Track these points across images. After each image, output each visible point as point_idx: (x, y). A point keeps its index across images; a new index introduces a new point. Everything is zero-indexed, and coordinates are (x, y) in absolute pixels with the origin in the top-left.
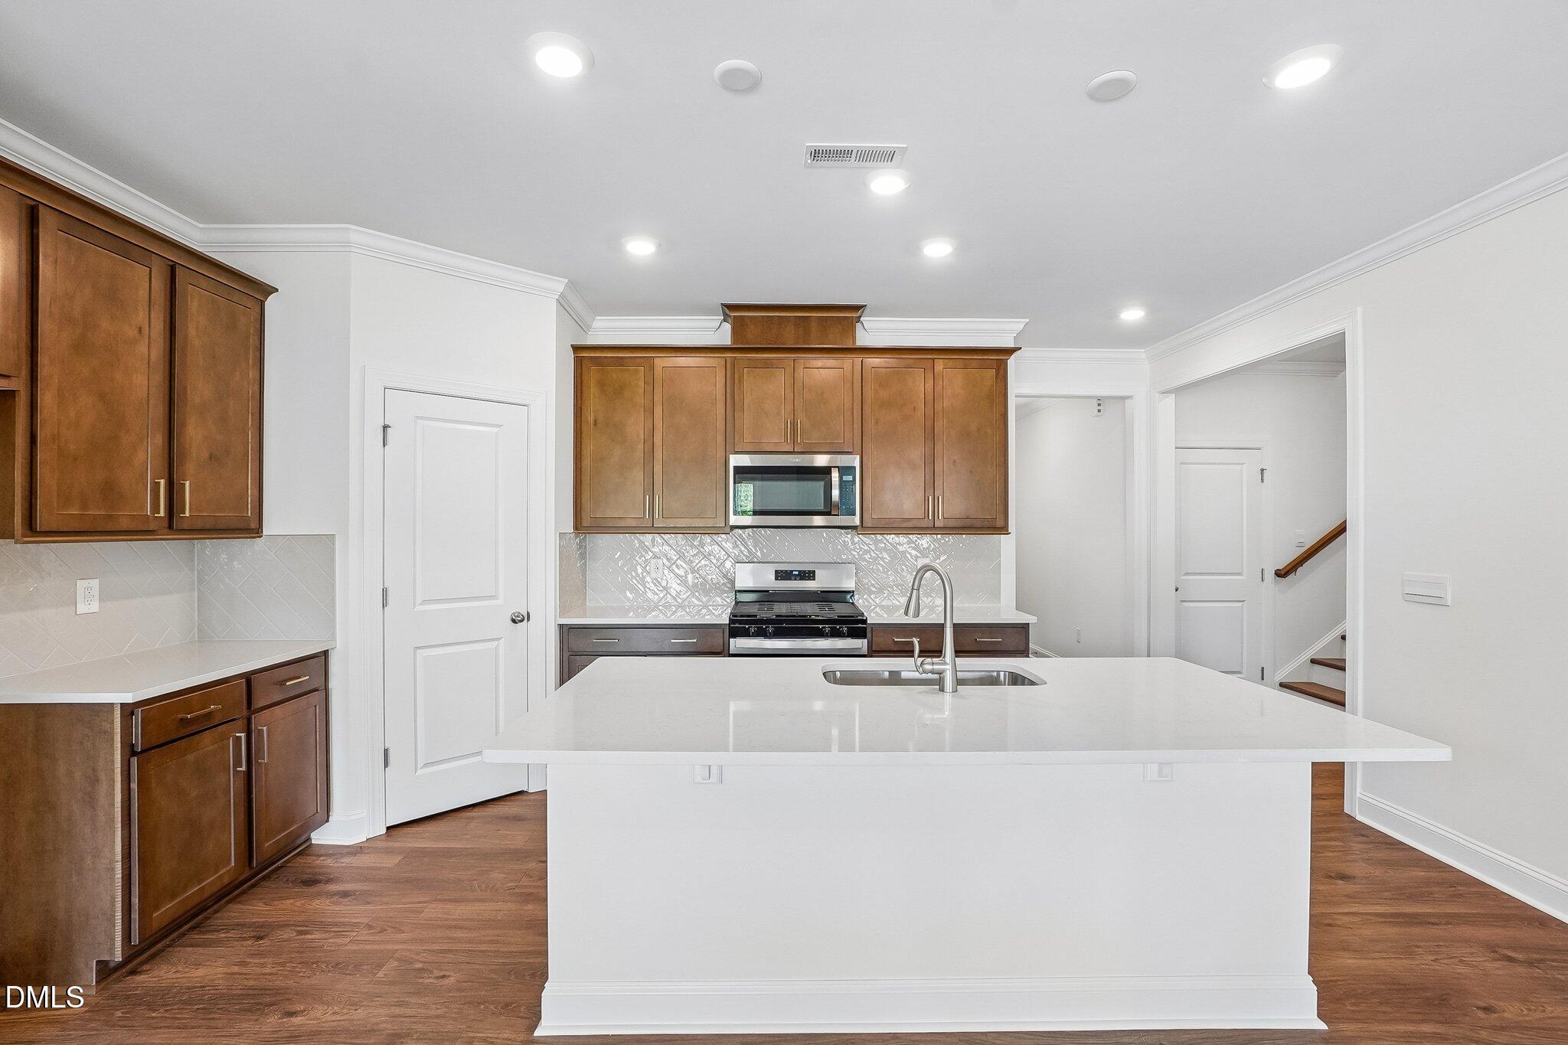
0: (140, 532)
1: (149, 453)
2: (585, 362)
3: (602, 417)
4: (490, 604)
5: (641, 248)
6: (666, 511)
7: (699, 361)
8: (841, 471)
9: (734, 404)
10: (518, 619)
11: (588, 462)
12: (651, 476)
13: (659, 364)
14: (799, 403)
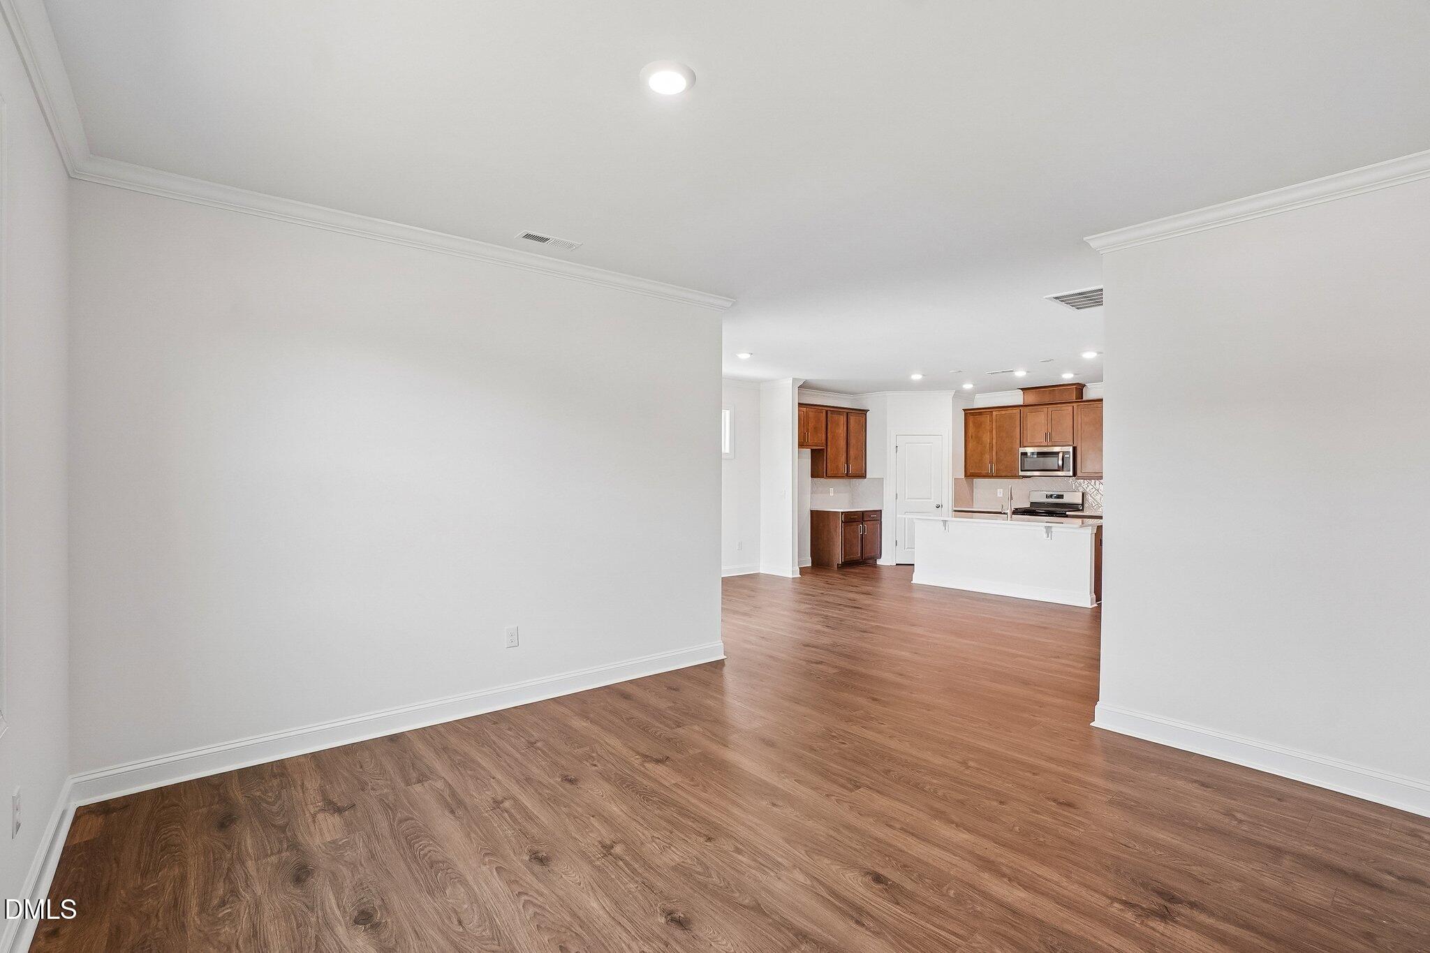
1: (843, 459)
2: (968, 414)
3: (974, 435)
4: (929, 500)
5: (968, 386)
6: (997, 470)
7: (1010, 411)
8: (1064, 453)
9: (1023, 427)
10: (938, 506)
11: (968, 452)
12: (991, 456)
13: (994, 413)
14: (1049, 425)
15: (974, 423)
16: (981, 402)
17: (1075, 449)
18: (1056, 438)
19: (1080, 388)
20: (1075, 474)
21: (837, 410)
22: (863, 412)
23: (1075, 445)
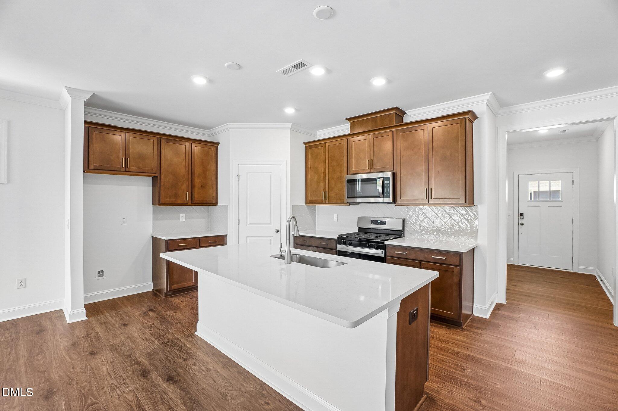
0: (181, 204)
2: (308, 148)
3: (312, 166)
4: (270, 226)
5: (290, 111)
6: (331, 197)
7: (339, 141)
8: (384, 179)
9: (350, 156)
10: (278, 232)
11: (308, 181)
12: (325, 185)
13: (327, 144)
14: (372, 152)
15: (312, 154)
16: (322, 134)
17: (394, 175)
18: (378, 166)
19: (400, 113)
20: (394, 201)
21: (176, 140)
22: (214, 145)
23: (394, 172)
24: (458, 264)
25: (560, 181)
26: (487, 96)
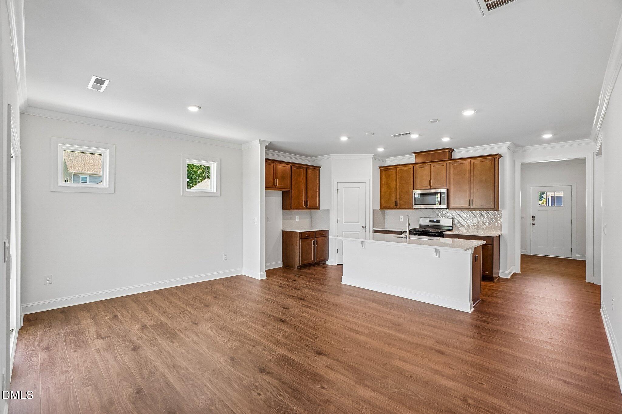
0: (302, 209)
1: (303, 197)
2: (382, 170)
3: (385, 183)
4: (358, 224)
5: (381, 150)
6: (400, 204)
7: (407, 167)
8: (441, 193)
9: (415, 177)
10: (363, 228)
11: (382, 193)
12: (396, 196)
13: (398, 169)
14: (432, 175)
15: (385, 175)
16: (390, 162)
17: (448, 191)
18: (436, 184)
19: (451, 151)
20: (448, 207)
21: (299, 166)
22: (318, 168)
23: (448, 188)
24: (491, 243)
25: (562, 192)
26: (508, 144)
